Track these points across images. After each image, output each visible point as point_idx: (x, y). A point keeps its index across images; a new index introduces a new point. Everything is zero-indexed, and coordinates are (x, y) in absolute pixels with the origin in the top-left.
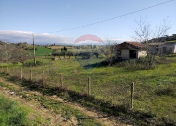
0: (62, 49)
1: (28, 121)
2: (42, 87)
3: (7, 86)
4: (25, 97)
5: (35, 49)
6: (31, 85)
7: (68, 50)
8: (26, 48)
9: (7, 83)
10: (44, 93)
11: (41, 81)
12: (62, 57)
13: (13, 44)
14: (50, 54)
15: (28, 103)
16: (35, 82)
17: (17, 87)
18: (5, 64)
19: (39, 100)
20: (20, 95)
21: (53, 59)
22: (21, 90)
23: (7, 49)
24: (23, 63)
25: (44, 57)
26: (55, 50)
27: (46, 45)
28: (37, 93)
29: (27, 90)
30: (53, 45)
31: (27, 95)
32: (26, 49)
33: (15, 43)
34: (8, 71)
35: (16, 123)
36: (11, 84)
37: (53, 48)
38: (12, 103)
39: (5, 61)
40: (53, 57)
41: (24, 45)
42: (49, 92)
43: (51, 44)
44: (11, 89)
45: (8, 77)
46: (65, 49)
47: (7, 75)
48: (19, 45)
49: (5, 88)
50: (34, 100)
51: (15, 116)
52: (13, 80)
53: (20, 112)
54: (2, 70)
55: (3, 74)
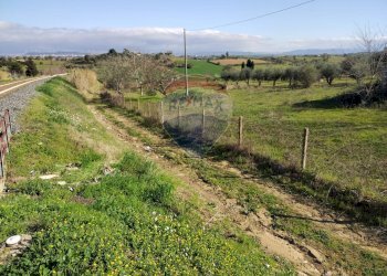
0: (243, 65)
1: (176, 201)
3: (138, 135)
4: (169, 158)
5: (186, 65)
7: (256, 68)
8: (169, 63)
9: (138, 130)
10: (203, 154)
12: (242, 84)
13: (147, 55)
14: (217, 76)
15: (175, 169)
17: (155, 139)
18: (135, 95)
19: (193, 167)
20: (162, 153)
21: (223, 88)
22: (161, 145)
23: (139, 65)
24: (164, 93)
25: (204, 83)
26: (227, 67)
27: (208, 56)
28: (190, 153)
29: (171, 144)
30: (223, 57)
31: (173, 155)
32: (171, 66)
33: (150, 53)
34: (140, 108)
35: (154, 200)
36: (145, 132)
37: (224, 62)
38: (147, 165)
39: (134, 90)
40: (222, 83)
41: (167, 57)
42: (213, 154)
43: (220, 55)
44: (146, 142)
45: (139, 118)
46: (250, 64)
47: (139, 114)
48: (157, 57)
49: (134, 138)
50: (184, 165)
51: (154, 187)
52: (148, 124)
53: (160, 182)
54: (130, 106)
55: (132, 114)
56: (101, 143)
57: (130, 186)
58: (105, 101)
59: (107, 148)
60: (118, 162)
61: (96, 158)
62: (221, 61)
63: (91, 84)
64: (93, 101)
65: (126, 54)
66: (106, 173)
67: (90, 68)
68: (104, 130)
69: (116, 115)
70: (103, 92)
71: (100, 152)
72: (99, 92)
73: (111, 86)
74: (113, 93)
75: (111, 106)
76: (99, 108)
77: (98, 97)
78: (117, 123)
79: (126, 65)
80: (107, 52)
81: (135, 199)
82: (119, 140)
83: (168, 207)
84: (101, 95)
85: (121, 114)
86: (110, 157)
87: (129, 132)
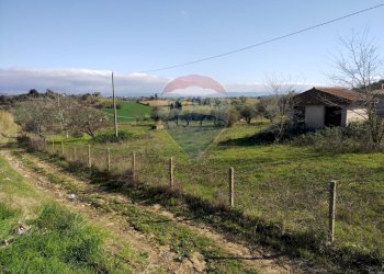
0: (172, 106)
1: (104, 257)
2: (131, 186)
3: (62, 182)
4: (96, 205)
5: (116, 106)
6: (107, 181)
7: (183, 108)
8: (98, 104)
9: (61, 176)
10: (135, 198)
11: (130, 173)
12: (172, 124)
13: (73, 96)
14: (147, 116)
15: (103, 219)
16: (117, 176)
17: (81, 185)
18: (59, 138)
19: (124, 214)
20: (88, 201)
21: (154, 127)
22: (88, 192)
23: (63, 106)
24: (92, 135)
25: (134, 123)
26: (155, 108)
27: (138, 97)
28: (120, 198)
29: (100, 190)
30: (152, 98)
31: (101, 201)
32: (99, 107)
33: (76, 94)
34: (64, 151)
35: (78, 259)
36: (69, 178)
37: (152, 103)
38: (71, 217)
39: (58, 132)
40: (153, 123)
41: (96, 98)
42: (144, 198)
43: (149, 96)
44: (70, 189)
45: (64, 163)
46: (178, 106)
47: (63, 159)
48: (84, 97)
49: (57, 186)
50: (114, 213)
51: (77, 243)
52: (73, 169)
53: (87, 237)
54: (52, 150)
55: (54, 158)
56: (15, 197)
57: (49, 245)
58: (23, 145)
59: (23, 201)
60: (36, 217)
61: (8, 214)
62: (150, 102)
63: (7, 127)
64: (9, 146)
65: (49, 95)
66: (20, 232)
67: (6, 109)
68: (20, 179)
69: (35, 160)
70: (20, 135)
71: (14, 206)
72: (16, 135)
73: (31, 128)
74: (32, 136)
75: (31, 151)
76: (15, 154)
77: (14, 140)
78: (36, 170)
79: (49, 105)
80: (27, 92)
81: (55, 262)
82: (39, 190)
83: (94, 265)
84: (18, 138)
85: (41, 159)
86: (27, 211)
87: (51, 179)
